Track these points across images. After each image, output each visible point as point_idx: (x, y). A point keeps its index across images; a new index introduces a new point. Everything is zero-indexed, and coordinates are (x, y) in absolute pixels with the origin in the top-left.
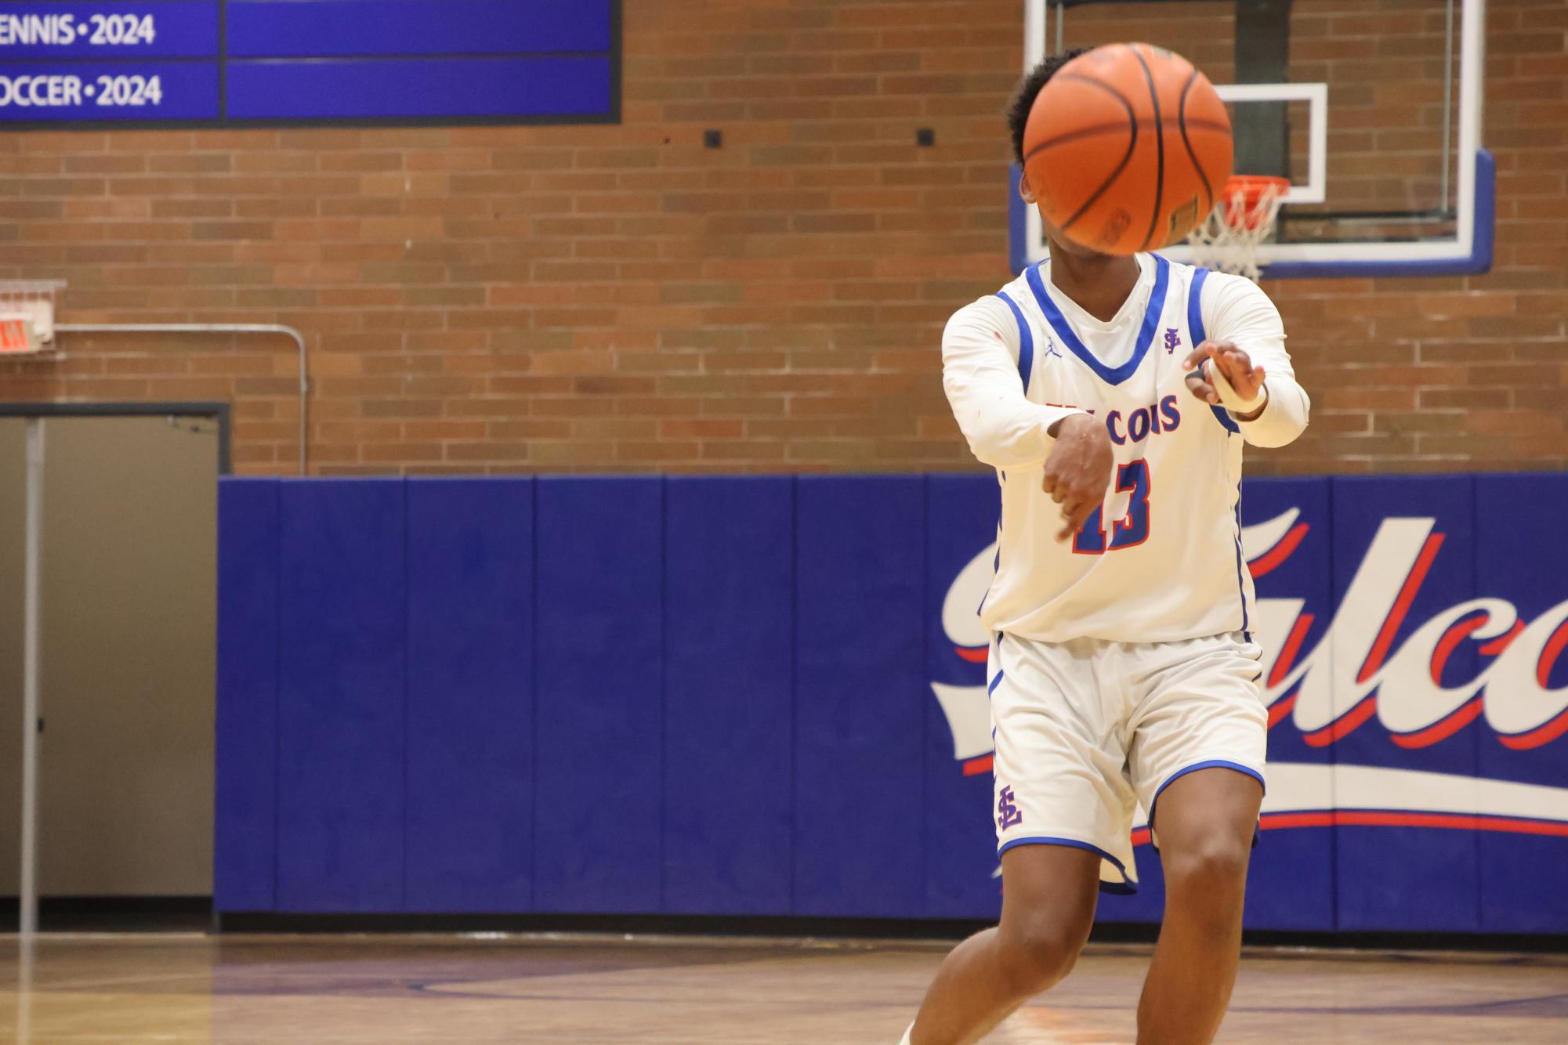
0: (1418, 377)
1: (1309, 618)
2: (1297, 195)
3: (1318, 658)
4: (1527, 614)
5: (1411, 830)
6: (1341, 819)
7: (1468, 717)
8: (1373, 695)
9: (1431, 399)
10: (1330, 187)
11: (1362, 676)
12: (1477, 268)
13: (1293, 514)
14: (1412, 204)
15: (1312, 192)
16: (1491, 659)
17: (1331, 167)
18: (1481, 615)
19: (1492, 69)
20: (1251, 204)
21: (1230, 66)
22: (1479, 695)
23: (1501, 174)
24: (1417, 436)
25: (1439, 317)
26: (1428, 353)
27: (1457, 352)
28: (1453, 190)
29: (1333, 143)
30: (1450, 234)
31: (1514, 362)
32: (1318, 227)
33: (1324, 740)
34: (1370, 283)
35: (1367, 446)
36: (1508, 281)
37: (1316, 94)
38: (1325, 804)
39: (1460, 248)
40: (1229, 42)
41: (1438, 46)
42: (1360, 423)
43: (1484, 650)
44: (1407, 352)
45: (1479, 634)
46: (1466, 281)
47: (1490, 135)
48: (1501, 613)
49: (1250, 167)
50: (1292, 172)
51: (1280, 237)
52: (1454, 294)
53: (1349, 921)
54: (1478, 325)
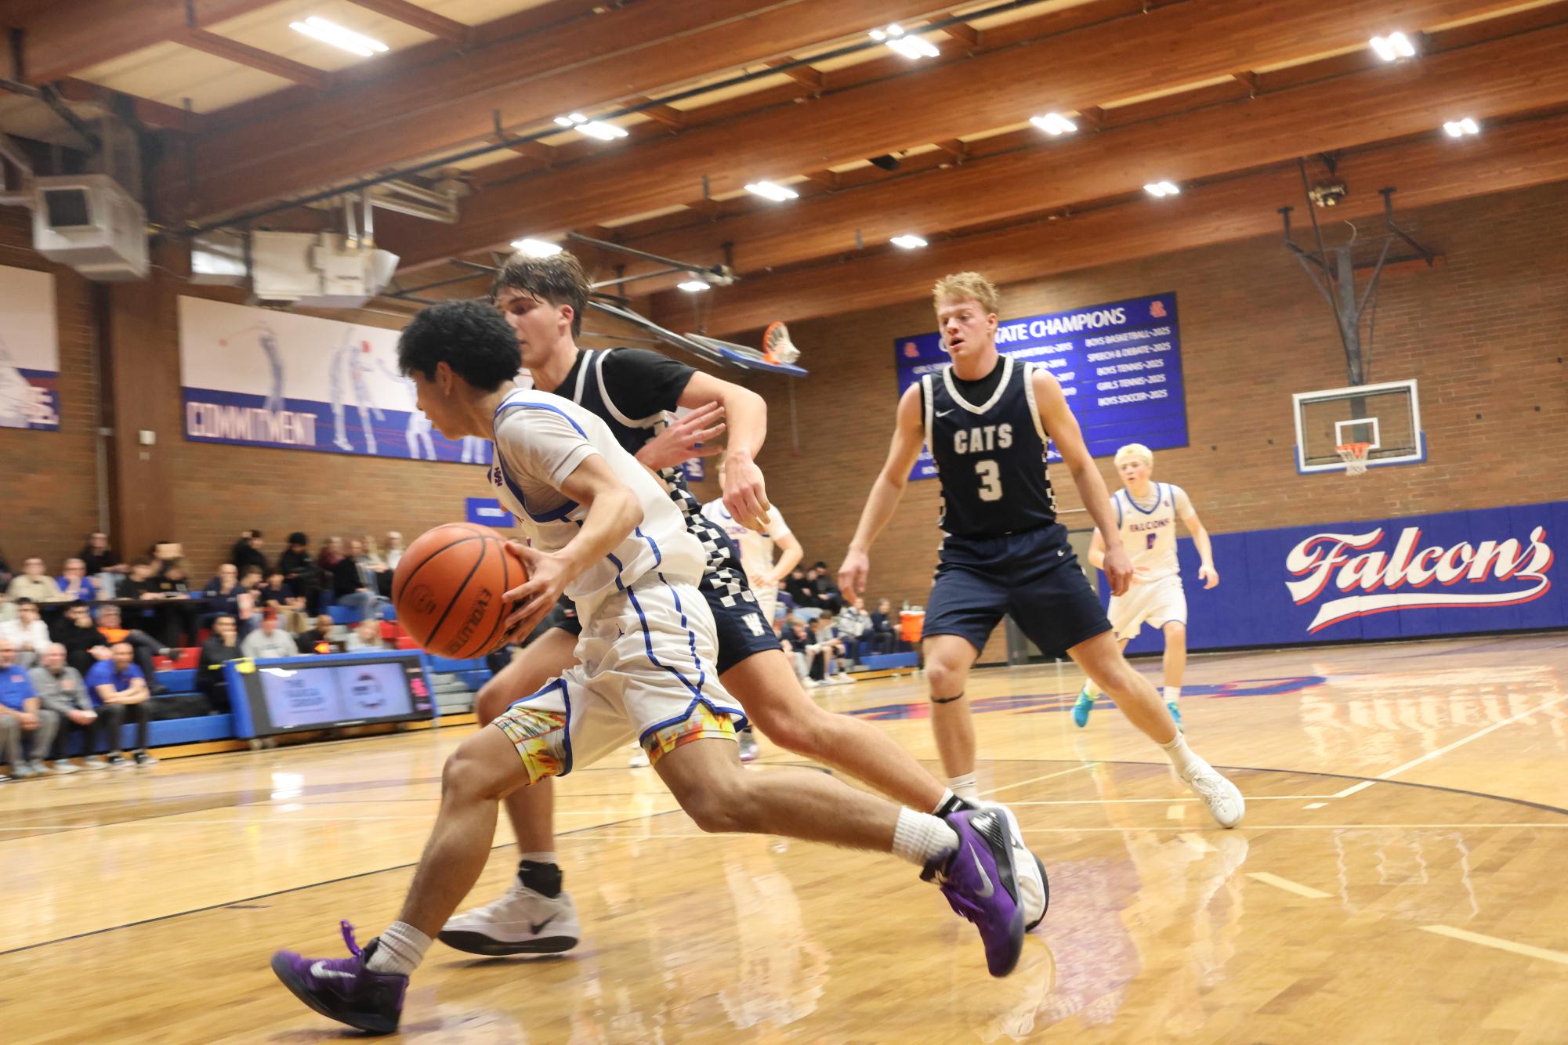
0: (1411, 491)
1: (1387, 557)
2: (1372, 447)
3: (1390, 566)
4: (1446, 549)
5: (1419, 609)
6: (1401, 608)
7: (1433, 578)
8: (1406, 575)
9: (1414, 496)
10: (1381, 444)
11: (1403, 570)
12: (1423, 461)
13: (1379, 530)
14: (1401, 446)
15: (1376, 445)
16: (1436, 563)
17: (1381, 439)
18: (1433, 551)
19: (1422, 410)
20: (1361, 451)
21: (1350, 415)
22: (1435, 573)
23: (1427, 436)
24: (1411, 506)
25: (1414, 475)
26: (1412, 484)
27: (1420, 483)
28: (1414, 442)
29: (1381, 432)
30: (1415, 453)
31: (1435, 484)
32: (1378, 455)
33: (1394, 588)
34: (1394, 467)
35: (1398, 510)
36: (1432, 463)
37: (1374, 421)
38: (1395, 604)
39: (1418, 456)
40: (1350, 409)
41: (1405, 405)
42: (1395, 504)
43: (1435, 560)
44: (1406, 485)
45: (1434, 556)
46: (1420, 465)
47: (1423, 426)
48: (1439, 550)
49: (1358, 441)
50: (1370, 441)
51: (1369, 458)
52: (1417, 468)
53: (1404, 635)
54: (1425, 476)
